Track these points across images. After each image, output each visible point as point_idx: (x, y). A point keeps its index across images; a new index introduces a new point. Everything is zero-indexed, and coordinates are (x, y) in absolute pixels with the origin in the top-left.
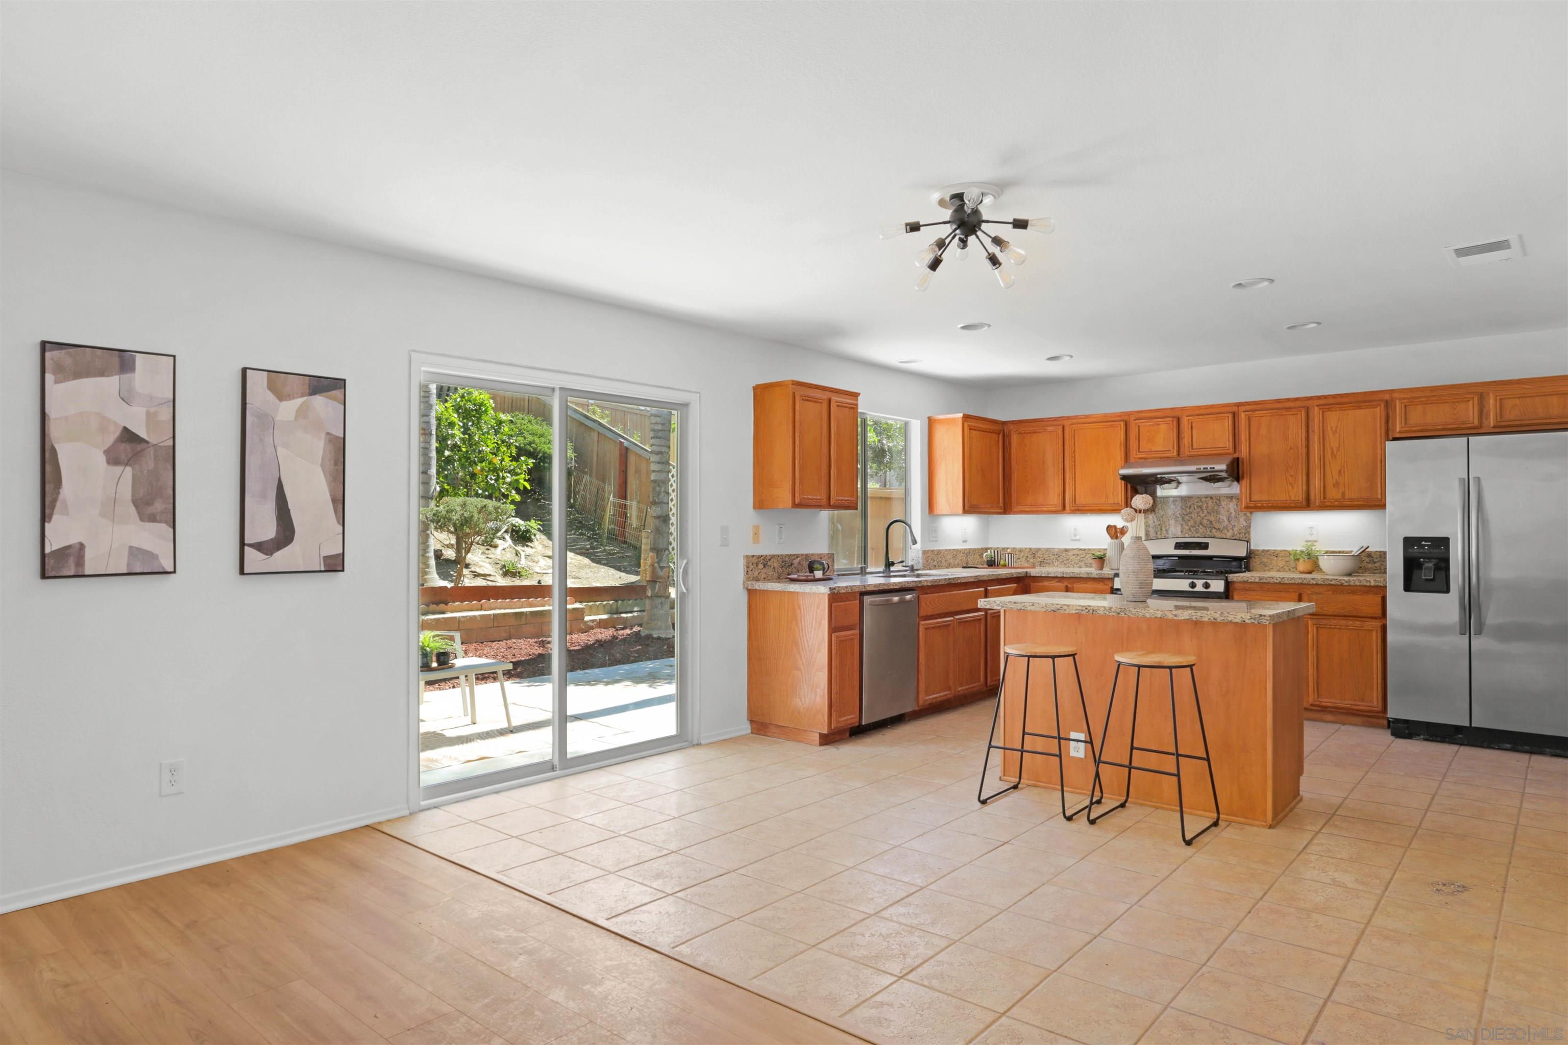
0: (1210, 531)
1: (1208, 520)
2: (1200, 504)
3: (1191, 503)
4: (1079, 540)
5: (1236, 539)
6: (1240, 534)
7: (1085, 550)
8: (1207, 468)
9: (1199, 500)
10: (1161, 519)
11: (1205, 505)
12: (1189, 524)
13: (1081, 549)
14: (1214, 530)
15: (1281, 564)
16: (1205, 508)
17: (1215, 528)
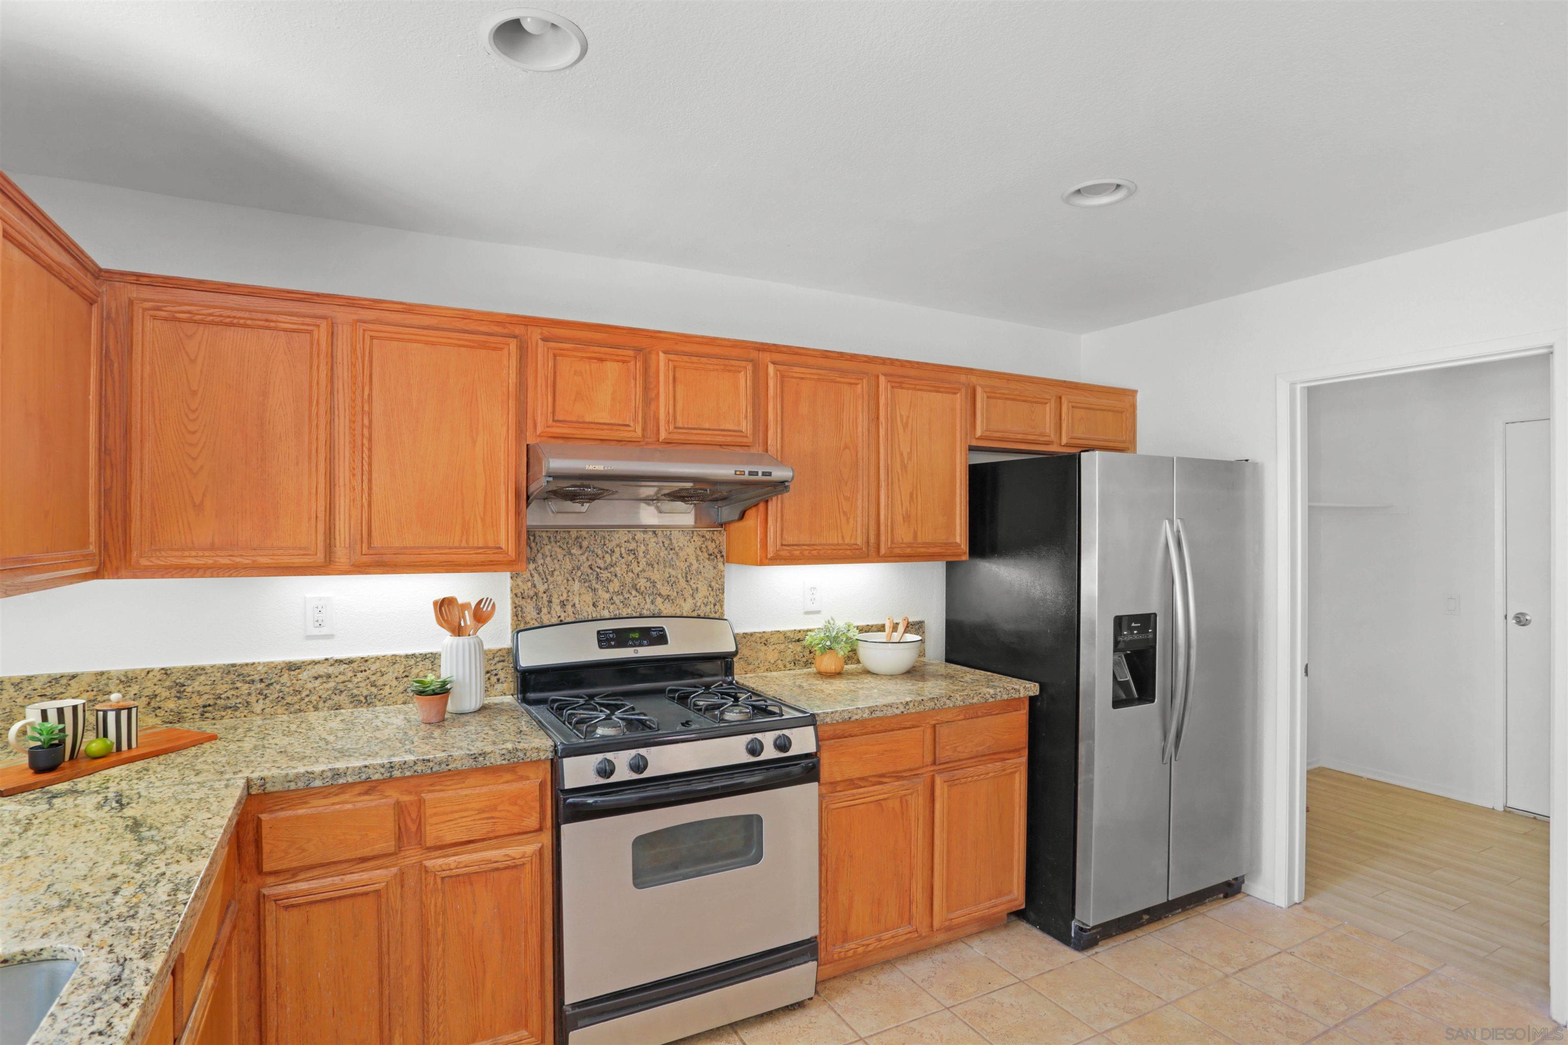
0: (652, 602)
1: (648, 579)
2: (633, 545)
3: (614, 543)
4: (330, 637)
5: (699, 617)
6: (706, 605)
7: (351, 662)
8: (756, 473)
9: (630, 536)
10: (551, 579)
11: (643, 548)
12: (611, 590)
13: (340, 662)
14: (659, 600)
15: (772, 656)
16: (641, 554)
17: (660, 595)
